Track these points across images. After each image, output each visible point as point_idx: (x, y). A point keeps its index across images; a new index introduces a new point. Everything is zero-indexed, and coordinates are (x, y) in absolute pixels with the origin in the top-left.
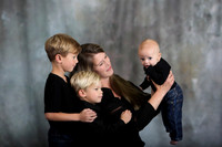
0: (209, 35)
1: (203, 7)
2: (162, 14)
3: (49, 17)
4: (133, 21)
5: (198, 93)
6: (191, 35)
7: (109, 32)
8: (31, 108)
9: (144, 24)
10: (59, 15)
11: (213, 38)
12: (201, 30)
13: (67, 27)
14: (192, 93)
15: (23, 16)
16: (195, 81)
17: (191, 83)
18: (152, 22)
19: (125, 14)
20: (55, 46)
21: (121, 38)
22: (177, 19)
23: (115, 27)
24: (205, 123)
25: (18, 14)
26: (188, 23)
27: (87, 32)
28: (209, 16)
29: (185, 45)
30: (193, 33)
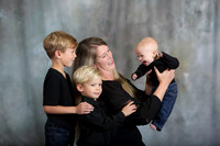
0: (200, 31)
1: (193, 4)
2: (154, 11)
3: (46, 15)
4: (126, 18)
5: (189, 87)
6: (182, 31)
7: (103, 29)
8: (29, 103)
9: (136, 21)
10: (55, 13)
11: (203, 34)
12: (192, 26)
13: (63, 24)
14: (184, 87)
15: (20, 14)
16: (186, 75)
17: (183, 78)
18: (144, 19)
19: (119, 11)
20: (54, 43)
21: (115, 35)
22: (169, 16)
23: (109, 24)
24: (196, 116)
25: (15, 12)
26: (179, 20)
27: (83, 29)
28: (199, 13)
29: (176, 41)
30: (184, 29)
